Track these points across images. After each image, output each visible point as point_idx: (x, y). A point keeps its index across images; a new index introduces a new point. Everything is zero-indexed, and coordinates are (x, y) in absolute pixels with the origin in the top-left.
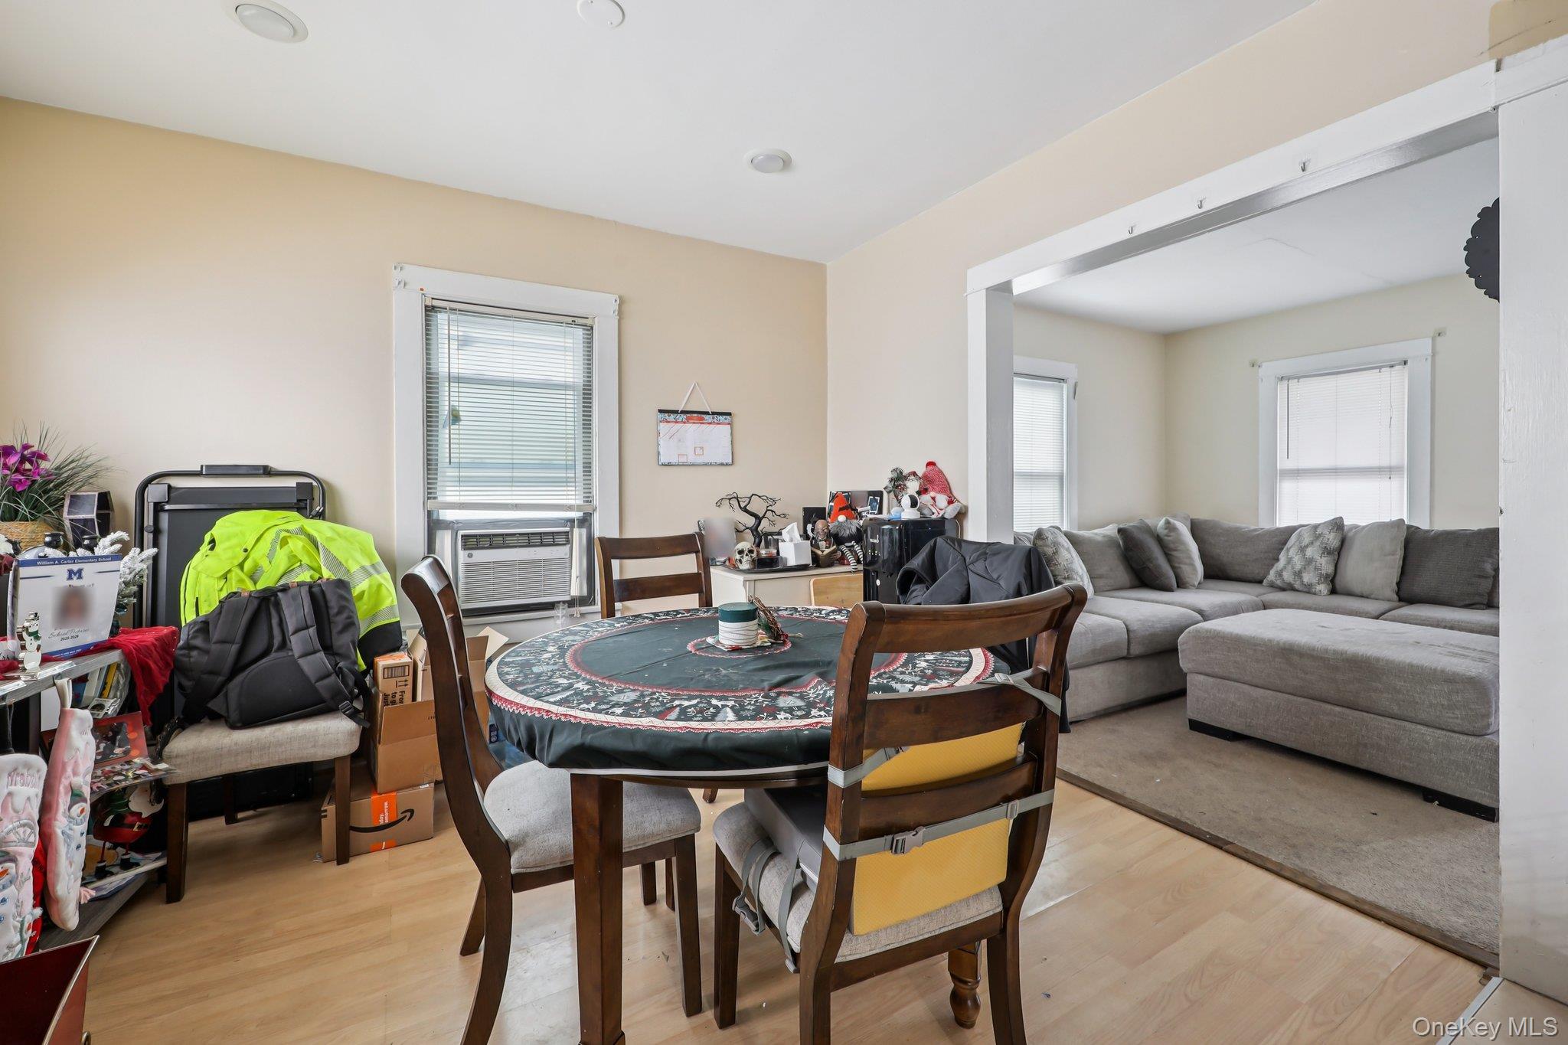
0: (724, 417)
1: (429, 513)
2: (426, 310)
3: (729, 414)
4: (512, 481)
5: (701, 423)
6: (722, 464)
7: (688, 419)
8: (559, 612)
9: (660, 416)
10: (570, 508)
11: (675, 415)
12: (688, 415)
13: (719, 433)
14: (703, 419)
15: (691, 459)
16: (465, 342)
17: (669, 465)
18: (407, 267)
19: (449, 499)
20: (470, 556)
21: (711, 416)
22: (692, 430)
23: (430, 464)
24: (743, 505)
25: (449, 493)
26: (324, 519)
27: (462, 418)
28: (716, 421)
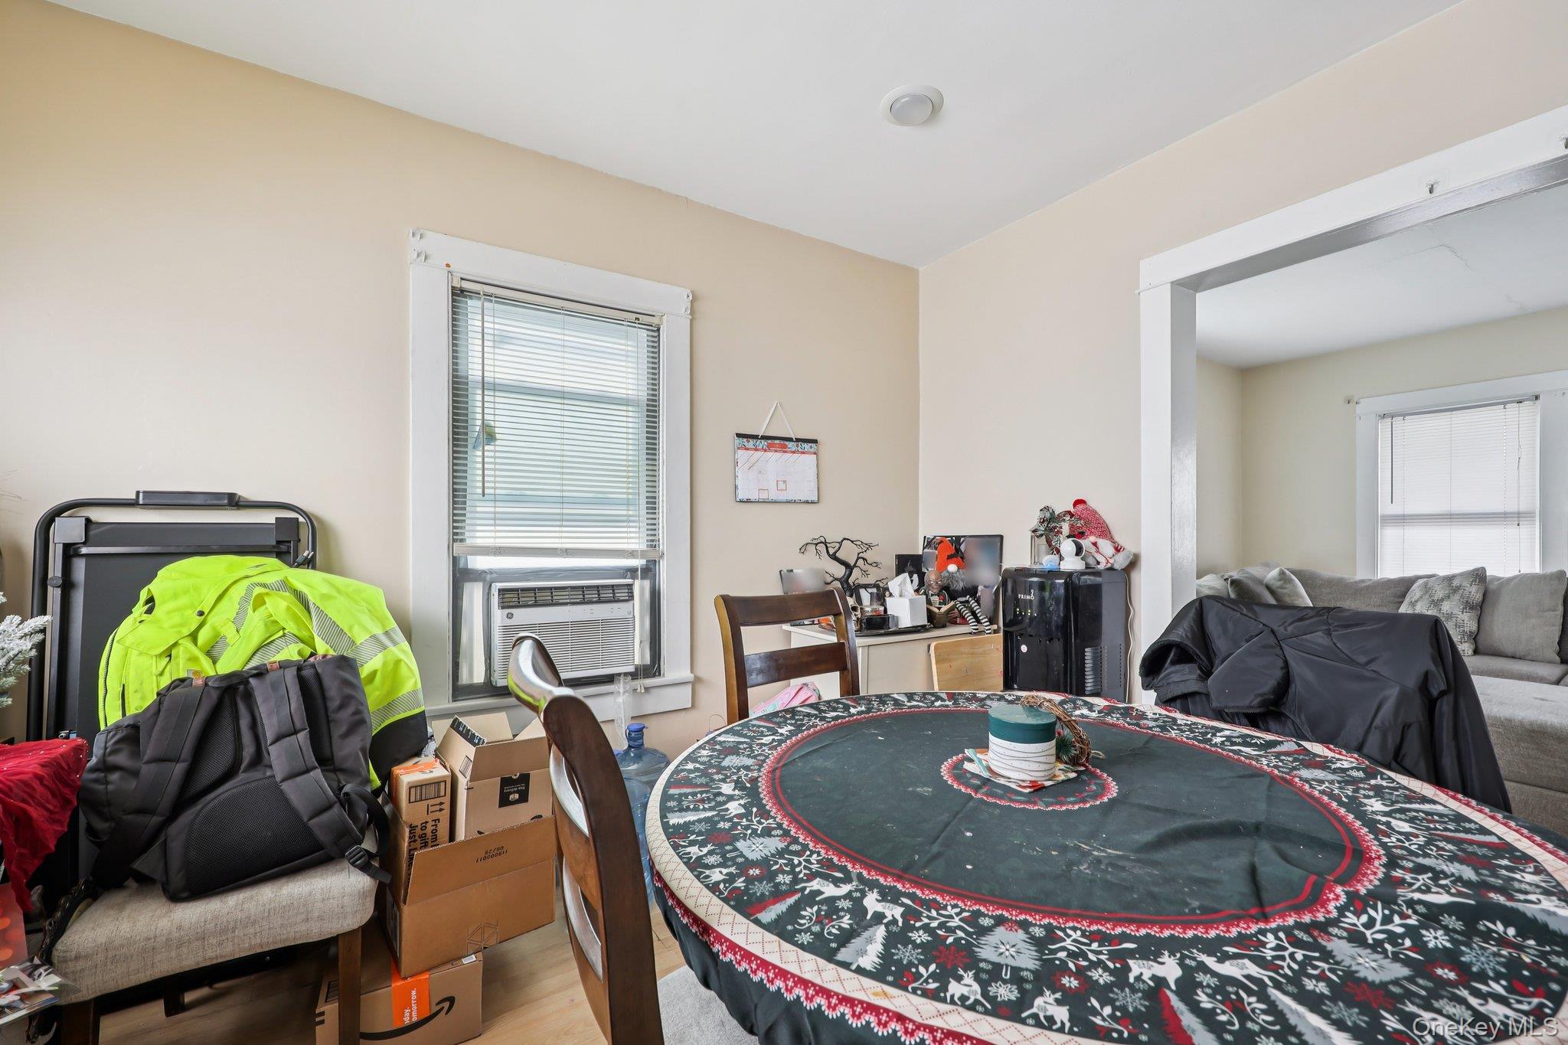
0: (810, 445)
1: (455, 561)
2: (453, 294)
3: (815, 441)
4: (562, 520)
5: (784, 453)
6: (807, 502)
7: (769, 446)
8: (619, 687)
9: (738, 441)
10: (632, 554)
11: (755, 441)
12: (770, 441)
13: (804, 463)
14: (785, 446)
15: (773, 495)
17: (748, 501)
18: (429, 234)
19: (480, 542)
20: (510, 616)
21: (795, 444)
22: (773, 460)
23: (457, 496)
24: (831, 551)
25: (480, 535)
26: (314, 568)
27: (498, 436)
28: (800, 450)
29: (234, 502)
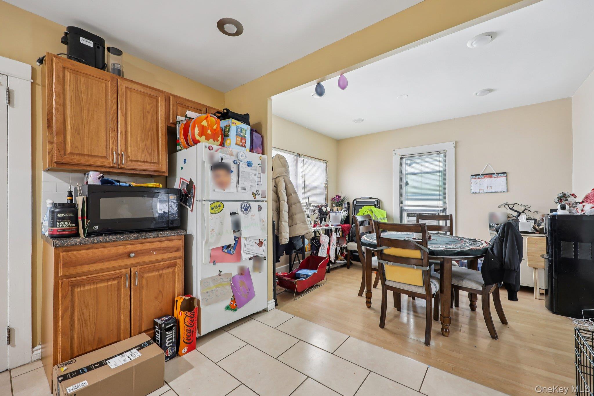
0: (503, 174)
1: (401, 207)
2: (400, 158)
3: (506, 173)
4: (421, 199)
5: (491, 178)
6: (501, 192)
7: (484, 177)
9: (472, 177)
10: (441, 207)
11: (479, 176)
12: (485, 175)
13: (502, 180)
14: (492, 176)
15: (485, 191)
16: (411, 164)
17: (475, 193)
18: (396, 150)
20: (409, 218)
21: (496, 175)
22: (486, 181)
23: (401, 195)
24: (509, 207)
25: (406, 203)
26: (379, 208)
28: (498, 176)
29: (370, 198)
